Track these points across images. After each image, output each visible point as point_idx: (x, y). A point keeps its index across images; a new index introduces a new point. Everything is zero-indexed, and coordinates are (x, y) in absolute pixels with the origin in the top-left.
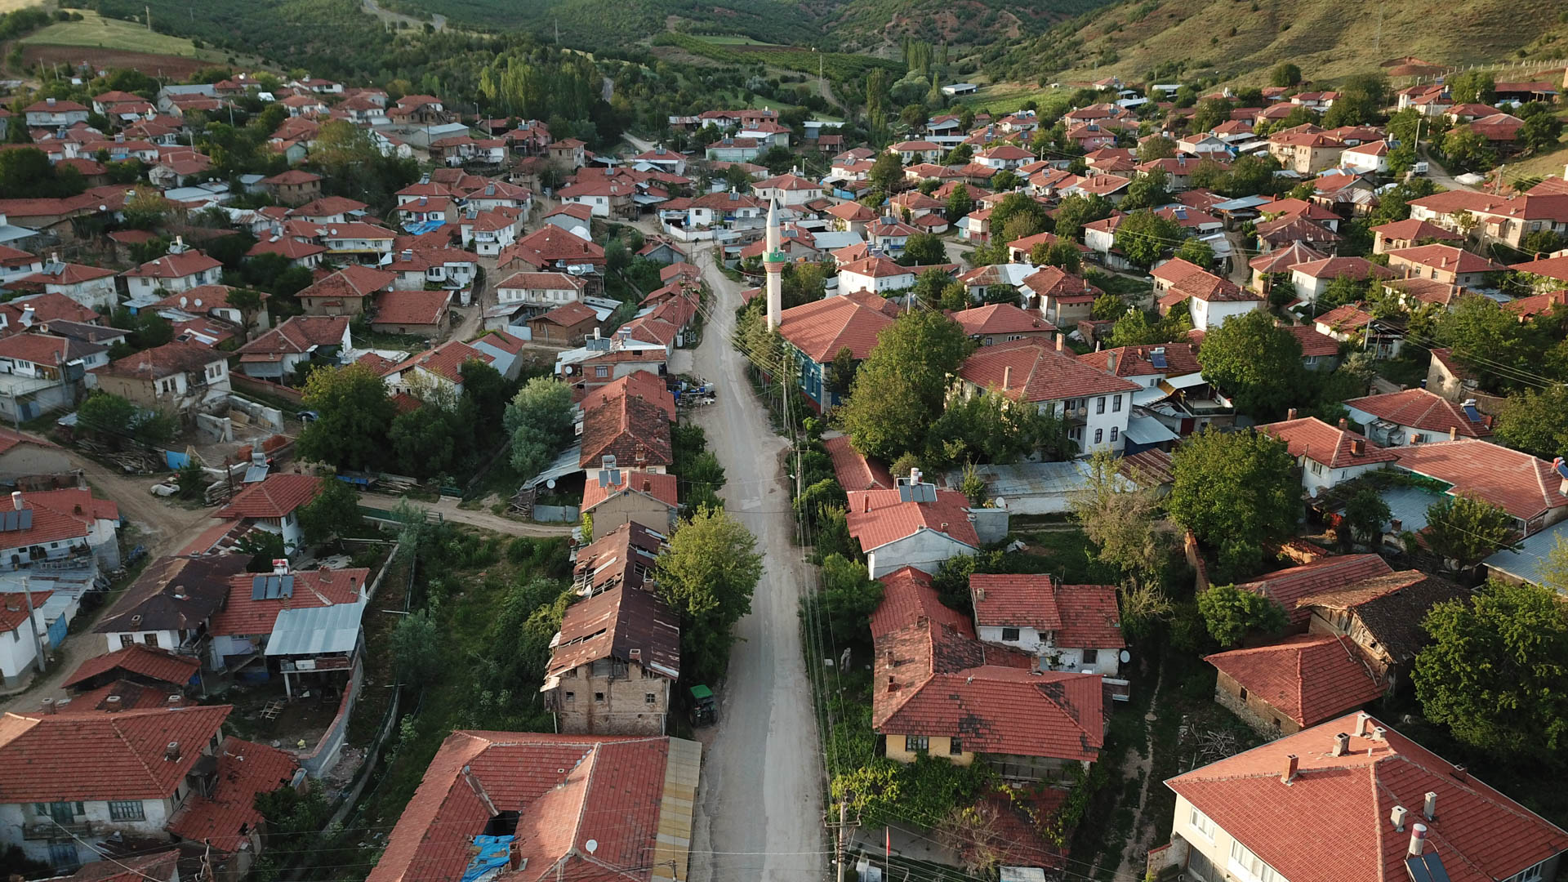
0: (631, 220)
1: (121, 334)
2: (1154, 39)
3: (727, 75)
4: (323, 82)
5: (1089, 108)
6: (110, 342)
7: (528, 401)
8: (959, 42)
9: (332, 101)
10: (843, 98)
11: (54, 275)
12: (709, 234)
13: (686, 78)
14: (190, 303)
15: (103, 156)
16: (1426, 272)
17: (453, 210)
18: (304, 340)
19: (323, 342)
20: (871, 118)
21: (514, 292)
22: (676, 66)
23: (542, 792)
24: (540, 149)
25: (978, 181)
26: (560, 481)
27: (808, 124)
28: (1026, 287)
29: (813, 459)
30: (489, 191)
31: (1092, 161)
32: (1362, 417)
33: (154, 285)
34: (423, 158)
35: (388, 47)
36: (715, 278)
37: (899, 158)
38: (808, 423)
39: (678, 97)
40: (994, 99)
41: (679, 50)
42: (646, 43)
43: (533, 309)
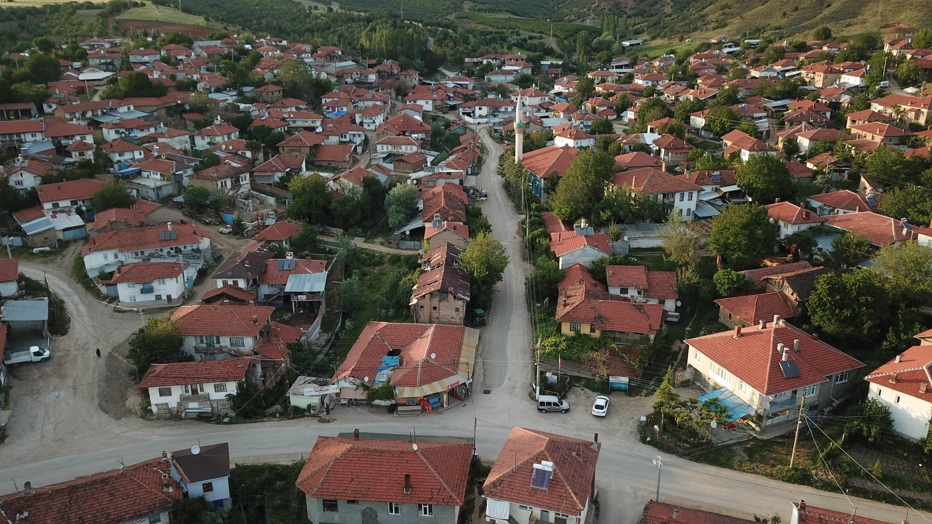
0: (444, 113)
1: (197, 160)
2: (749, 13)
3: (498, 35)
4: (278, 39)
5: (706, 53)
6: (193, 164)
7: (396, 193)
8: (635, 15)
9: (283, 49)
10: (564, 48)
11: (162, 133)
12: (485, 120)
13: (475, 37)
14: (227, 148)
15: (173, 77)
16: (869, 137)
17: (351, 106)
18: (284, 166)
19: (293, 167)
20: (579, 59)
21: (385, 146)
22: (468, 30)
23: (411, 342)
24: (394, 75)
25: (636, 93)
26: (412, 231)
27: (542, 63)
28: (654, 145)
29: (535, 221)
30: (369, 96)
31: (701, 81)
32: (815, 204)
33: (207, 139)
34: (333, 80)
35: (308, 20)
36: (488, 142)
37: (592, 81)
38: (534, 205)
39: (470, 47)
40: (652, 49)
41: (470, 21)
42: (452, 17)
43: (395, 155)
